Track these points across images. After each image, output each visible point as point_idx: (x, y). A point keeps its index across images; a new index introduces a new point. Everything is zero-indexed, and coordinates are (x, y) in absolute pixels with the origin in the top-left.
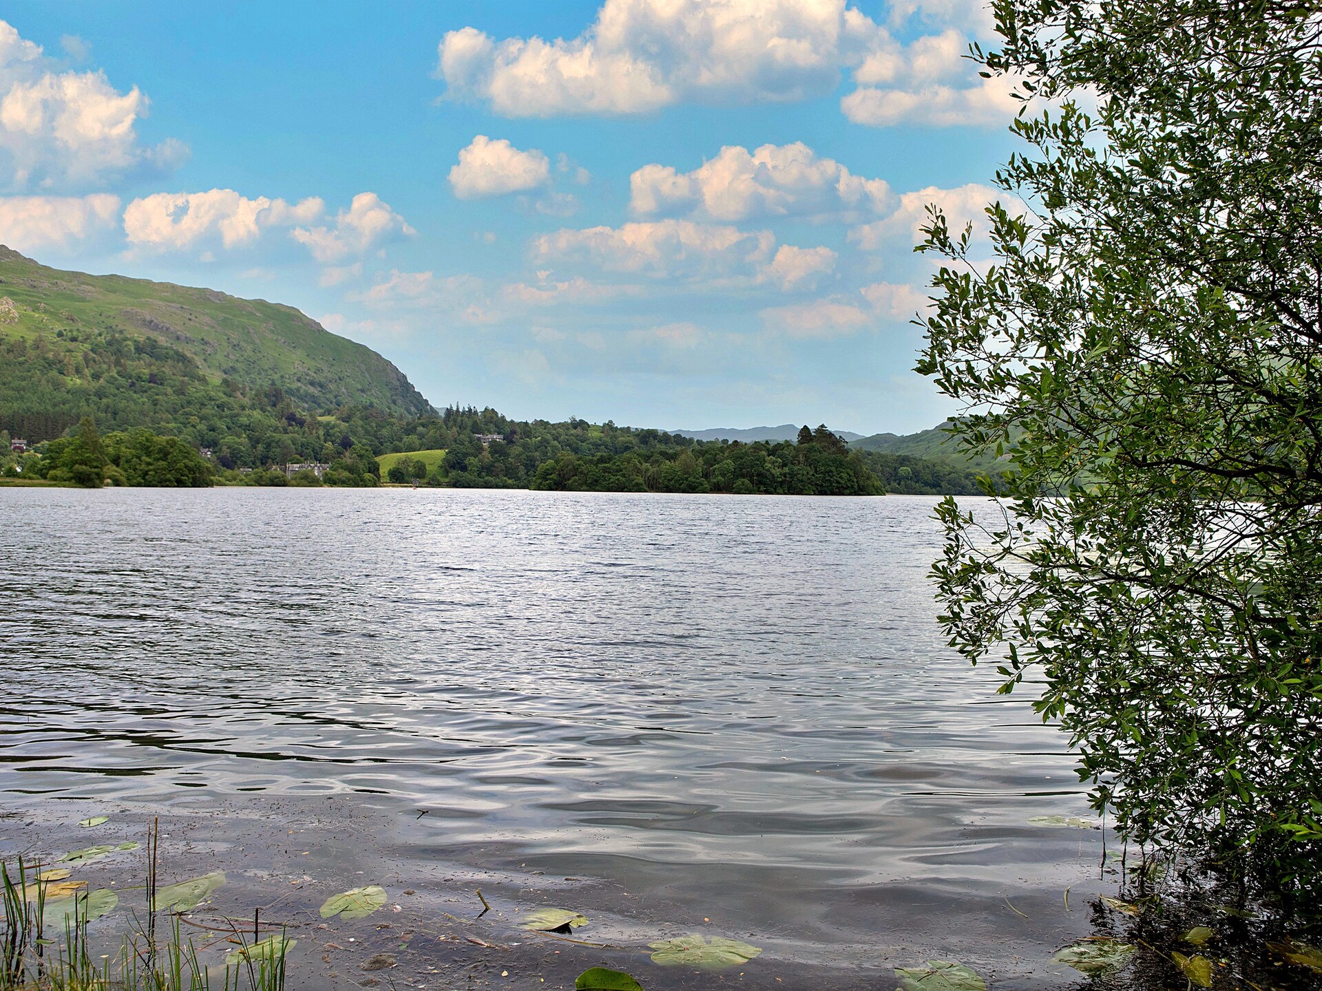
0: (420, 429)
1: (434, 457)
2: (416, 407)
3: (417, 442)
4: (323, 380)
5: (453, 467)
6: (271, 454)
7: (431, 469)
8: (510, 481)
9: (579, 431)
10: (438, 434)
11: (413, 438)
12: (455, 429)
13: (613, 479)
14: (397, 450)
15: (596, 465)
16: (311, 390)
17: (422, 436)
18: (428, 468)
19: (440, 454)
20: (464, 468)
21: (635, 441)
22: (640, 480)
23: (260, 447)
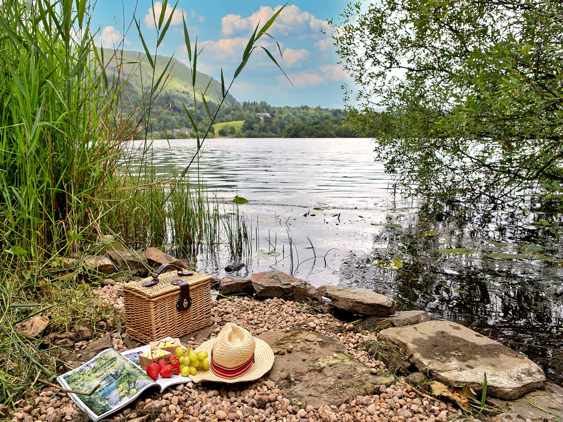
0: (232, 112)
1: (239, 124)
2: (230, 102)
3: (231, 118)
4: (188, 91)
5: (247, 129)
6: (167, 125)
7: (238, 130)
8: (273, 135)
9: (305, 110)
10: (240, 114)
11: (229, 116)
12: (248, 111)
13: (320, 132)
14: (222, 121)
15: (312, 126)
16: (183, 95)
17: (233, 115)
18: (236, 129)
19: (241, 123)
20: (252, 129)
21: (331, 114)
22: (333, 132)
23: (162, 122)
